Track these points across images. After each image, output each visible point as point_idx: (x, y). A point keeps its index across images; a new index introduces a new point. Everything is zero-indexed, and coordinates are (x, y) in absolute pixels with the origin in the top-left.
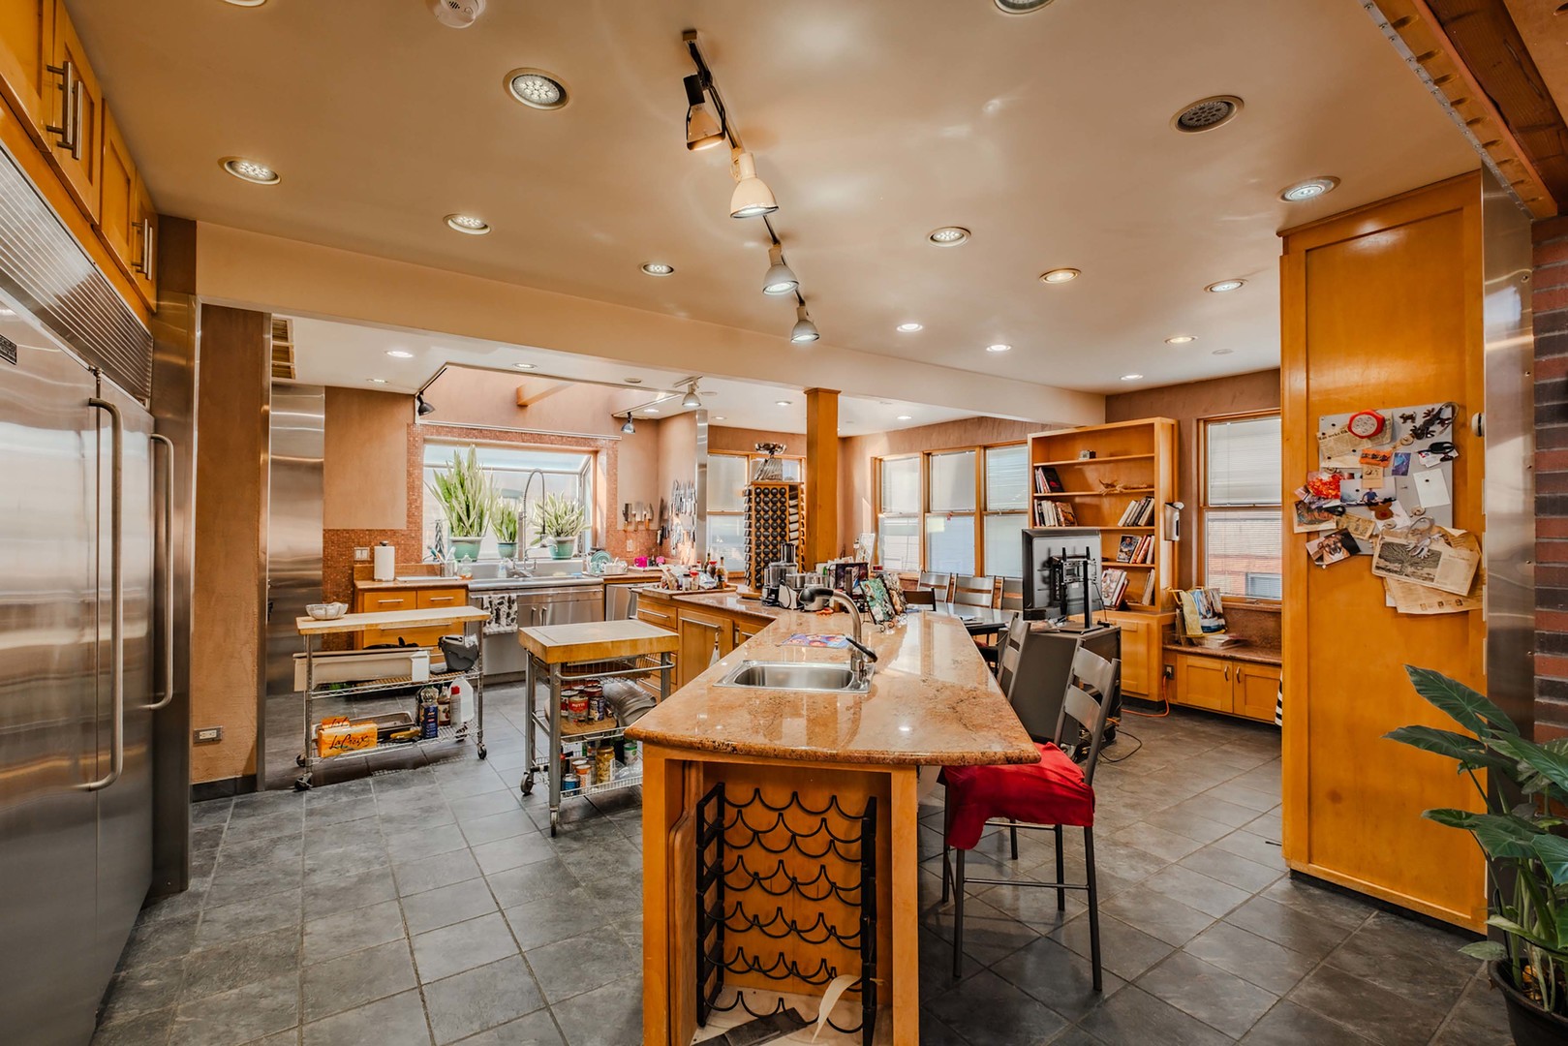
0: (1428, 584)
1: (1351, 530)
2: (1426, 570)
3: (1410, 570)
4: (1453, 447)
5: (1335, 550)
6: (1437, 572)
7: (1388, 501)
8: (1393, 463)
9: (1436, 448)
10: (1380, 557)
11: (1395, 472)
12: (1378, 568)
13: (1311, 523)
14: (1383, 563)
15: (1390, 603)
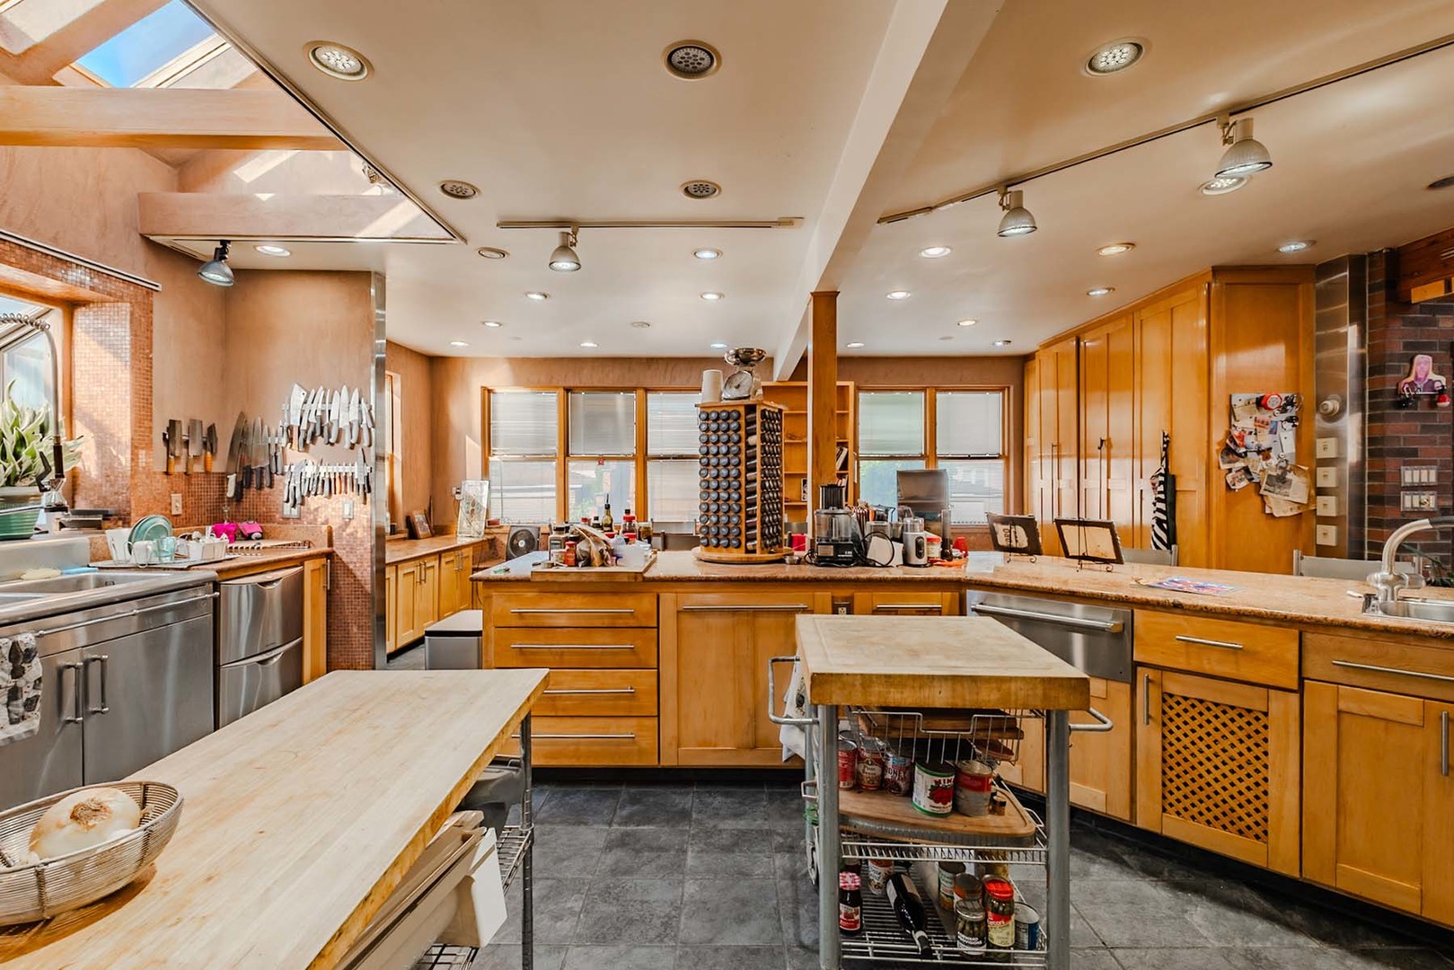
0: (1286, 498)
1: (1250, 467)
2: (1285, 490)
3: (1278, 490)
4: (1297, 419)
5: (1241, 480)
6: (1290, 491)
7: (1270, 449)
8: (1271, 426)
9: (1290, 420)
10: (1267, 483)
11: (1271, 432)
12: (1265, 490)
13: (1229, 462)
14: (1268, 487)
15: (1268, 511)
